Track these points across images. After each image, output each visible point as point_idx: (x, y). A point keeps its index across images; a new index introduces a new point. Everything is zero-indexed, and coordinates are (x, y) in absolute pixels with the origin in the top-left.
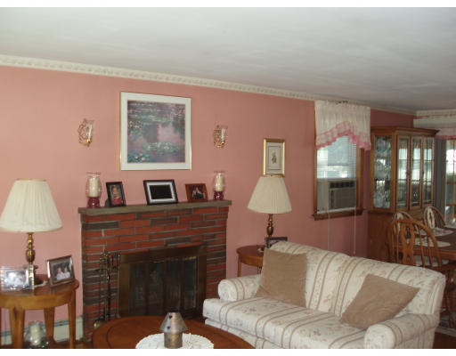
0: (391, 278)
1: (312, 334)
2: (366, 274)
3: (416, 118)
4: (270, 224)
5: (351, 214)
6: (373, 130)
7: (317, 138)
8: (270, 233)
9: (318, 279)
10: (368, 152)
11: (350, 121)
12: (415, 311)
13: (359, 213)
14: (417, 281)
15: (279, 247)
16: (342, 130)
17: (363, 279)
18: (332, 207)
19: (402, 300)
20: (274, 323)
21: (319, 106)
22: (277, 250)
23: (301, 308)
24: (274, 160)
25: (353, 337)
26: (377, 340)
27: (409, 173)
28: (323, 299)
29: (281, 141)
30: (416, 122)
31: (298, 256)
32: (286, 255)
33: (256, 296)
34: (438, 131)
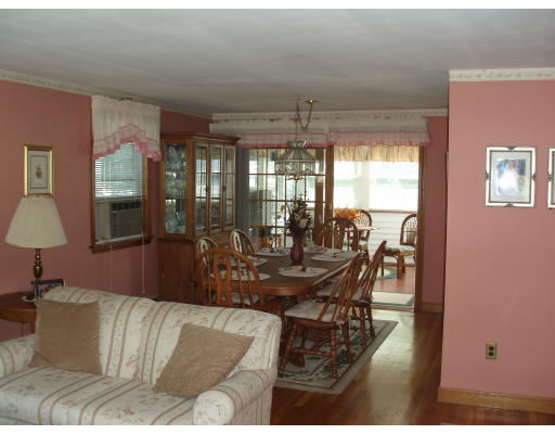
0: (215, 327)
1: (123, 413)
2: (182, 324)
3: (212, 121)
4: (38, 263)
5: (138, 243)
6: (162, 136)
7: (95, 144)
8: (38, 274)
9: (116, 336)
10: (158, 163)
11: (136, 123)
12: (250, 367)
13: (148, 241)
14: (249, 328)
15: (56, 295)
16: (127, 135)
17: (178, 330)
18: (113, 236)
19: (234, 355)
20: (65, 404)
21: (96, 102)
22: (55, 299)
23: (97, 378)
24: (39, 175)
25: (177, 411)
26: (212, 412)
27: (208, 190)
28: (125, 361)
29: (47, 149)
30: (212, 127)
31: (85, 305)
32: (68, 306)
33: (30, 366)
34: (238, 139)
